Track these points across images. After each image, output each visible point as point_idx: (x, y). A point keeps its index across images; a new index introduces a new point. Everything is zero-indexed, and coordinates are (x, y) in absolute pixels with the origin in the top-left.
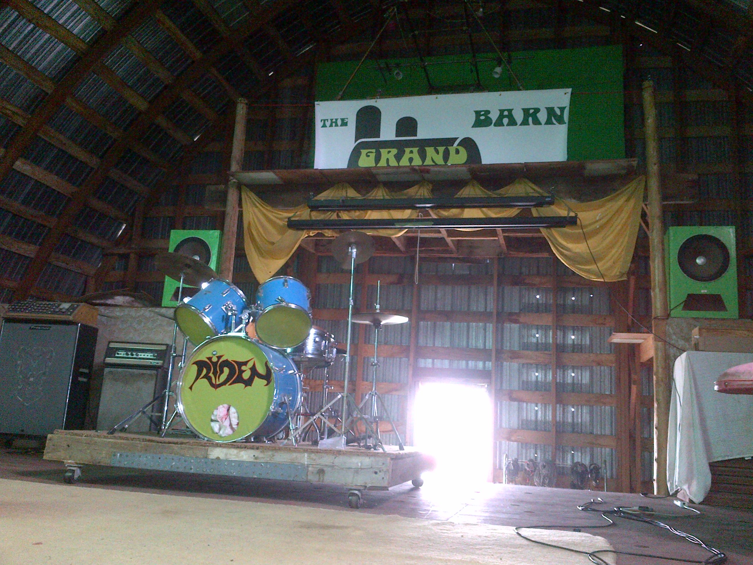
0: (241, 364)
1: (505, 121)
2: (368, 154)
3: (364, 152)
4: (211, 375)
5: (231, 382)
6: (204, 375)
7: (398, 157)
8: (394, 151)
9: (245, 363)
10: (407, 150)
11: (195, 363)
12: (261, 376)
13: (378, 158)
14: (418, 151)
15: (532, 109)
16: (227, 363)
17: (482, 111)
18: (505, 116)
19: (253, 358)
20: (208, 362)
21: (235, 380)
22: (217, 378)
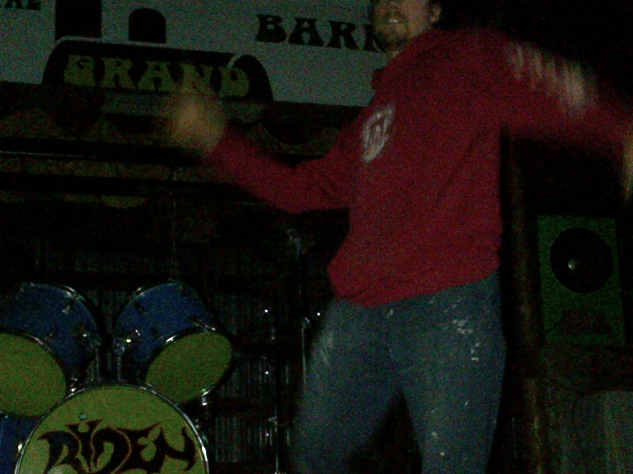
0: (135, 435)
1: (306, 36)
2: (82, 63)
3: (74, 59)
4: (79, 456)
5: (119, 467)
6: (66, 458)
7: (136, 74)
8: (127, 64)
9: (145, 433)
10: (151, 64)
11: (44, 437)
12: (175, 455)
13: (99, 72)
14: (170, 68)
15: (343, 23)
16: (108, 434)
17: (268, 16)
18: (305, 30)
19: (158, 424)
20: (72, 433)
21: (127, 462)
22: (92, 464)
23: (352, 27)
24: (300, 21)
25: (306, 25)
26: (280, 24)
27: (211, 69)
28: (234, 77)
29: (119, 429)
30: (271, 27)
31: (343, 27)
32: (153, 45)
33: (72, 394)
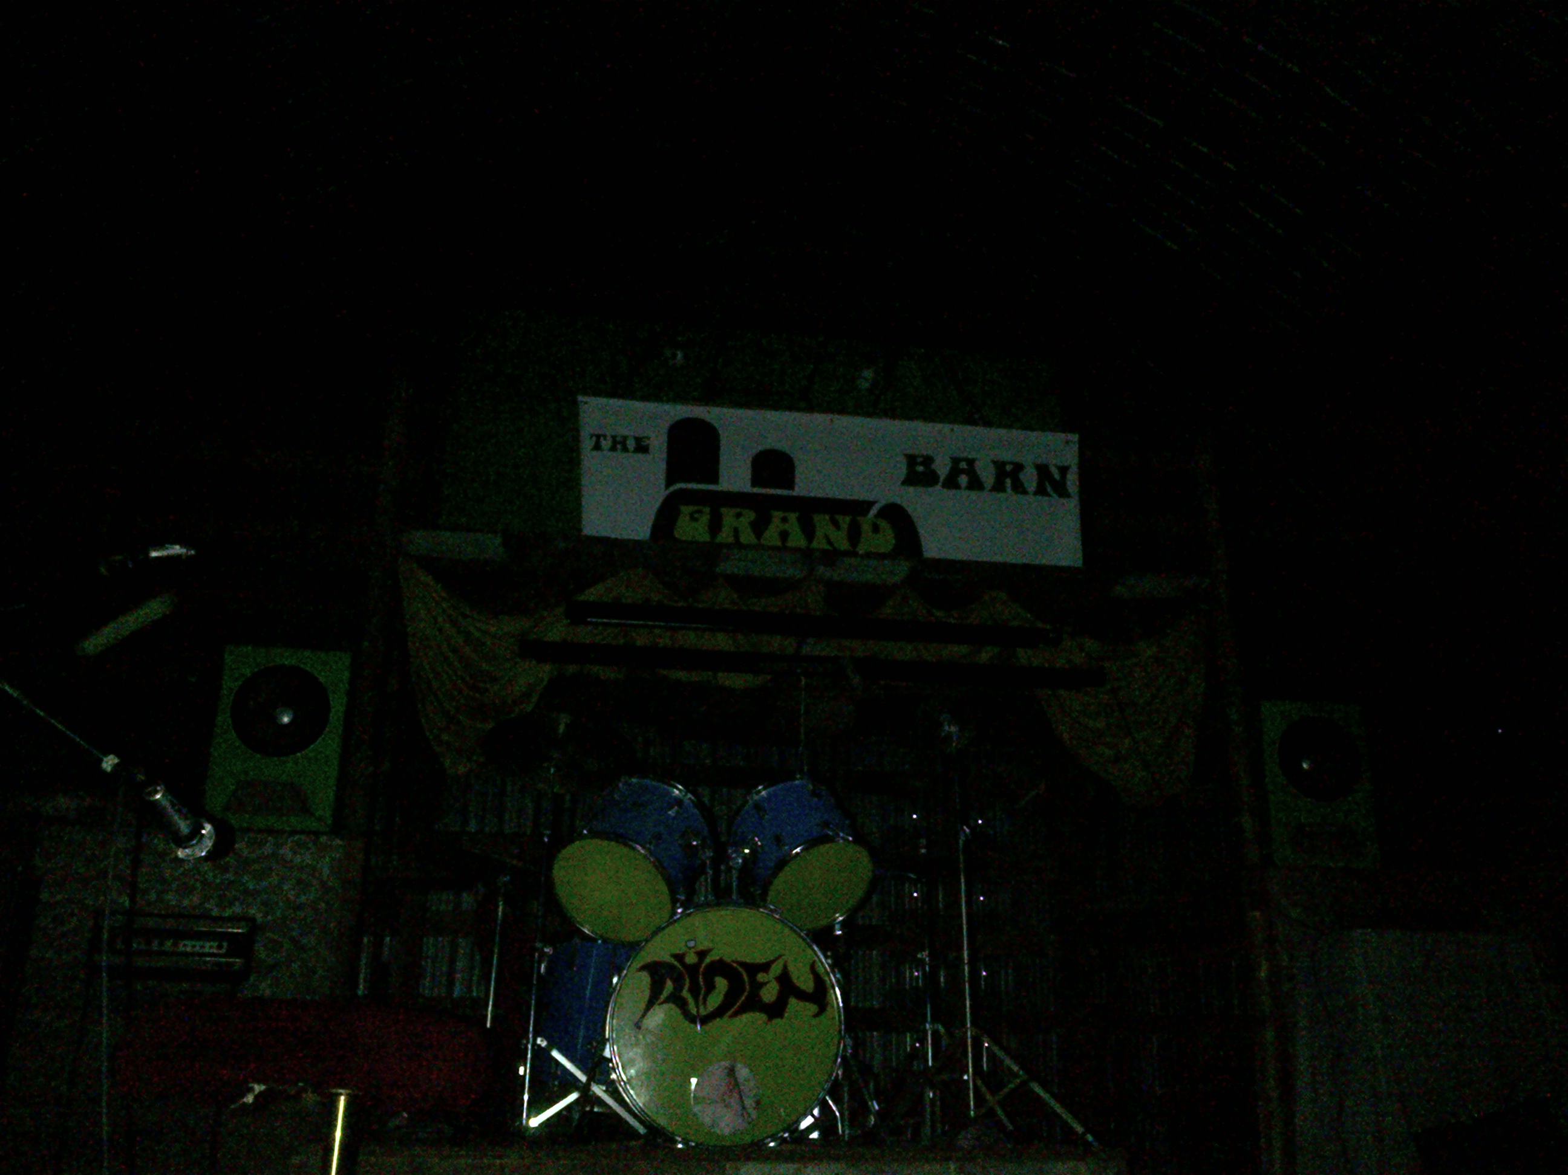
0: (754, 969)
1: (963, 480)
2: (696, 516)
3: (686, 510)
4: (685, 993)
5: (733, 1010)
6: (670, 995)
7: (759, 527)
9: (765, 967)
10: (777, 515)
11: (643, 968)
12: (802, 996)
13: (715, 526)
14: (799, 519)
15: (1010, 463)
16: (721, 968)
17: (918, 456)
18: (963, 471)
19: (780, 956)
20: (676, 963)
21: (743, 1004)
22: (701, 1002)
23: (1019, 467)
24: (956, 461)
25: (963, 465)
26: (933, 466)
27: (848, 519)
28: (876, 529)
29: (733, 961)
30: (920, 469)
31: (1009, 468)
32: (779, 492)
33: (678, 916)
